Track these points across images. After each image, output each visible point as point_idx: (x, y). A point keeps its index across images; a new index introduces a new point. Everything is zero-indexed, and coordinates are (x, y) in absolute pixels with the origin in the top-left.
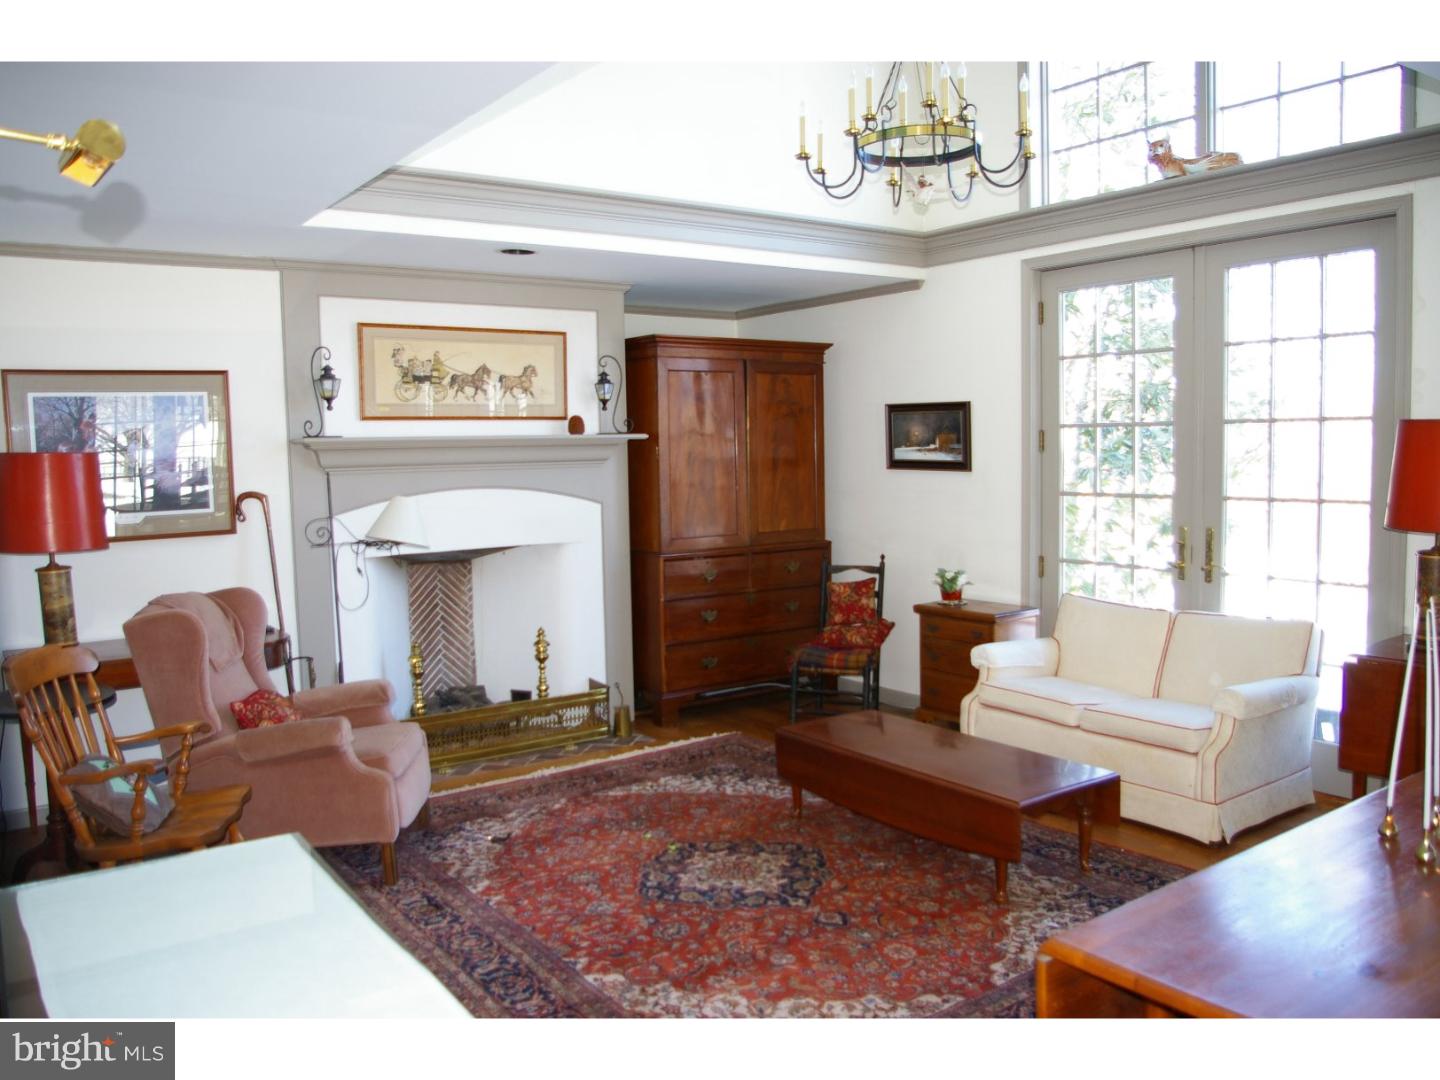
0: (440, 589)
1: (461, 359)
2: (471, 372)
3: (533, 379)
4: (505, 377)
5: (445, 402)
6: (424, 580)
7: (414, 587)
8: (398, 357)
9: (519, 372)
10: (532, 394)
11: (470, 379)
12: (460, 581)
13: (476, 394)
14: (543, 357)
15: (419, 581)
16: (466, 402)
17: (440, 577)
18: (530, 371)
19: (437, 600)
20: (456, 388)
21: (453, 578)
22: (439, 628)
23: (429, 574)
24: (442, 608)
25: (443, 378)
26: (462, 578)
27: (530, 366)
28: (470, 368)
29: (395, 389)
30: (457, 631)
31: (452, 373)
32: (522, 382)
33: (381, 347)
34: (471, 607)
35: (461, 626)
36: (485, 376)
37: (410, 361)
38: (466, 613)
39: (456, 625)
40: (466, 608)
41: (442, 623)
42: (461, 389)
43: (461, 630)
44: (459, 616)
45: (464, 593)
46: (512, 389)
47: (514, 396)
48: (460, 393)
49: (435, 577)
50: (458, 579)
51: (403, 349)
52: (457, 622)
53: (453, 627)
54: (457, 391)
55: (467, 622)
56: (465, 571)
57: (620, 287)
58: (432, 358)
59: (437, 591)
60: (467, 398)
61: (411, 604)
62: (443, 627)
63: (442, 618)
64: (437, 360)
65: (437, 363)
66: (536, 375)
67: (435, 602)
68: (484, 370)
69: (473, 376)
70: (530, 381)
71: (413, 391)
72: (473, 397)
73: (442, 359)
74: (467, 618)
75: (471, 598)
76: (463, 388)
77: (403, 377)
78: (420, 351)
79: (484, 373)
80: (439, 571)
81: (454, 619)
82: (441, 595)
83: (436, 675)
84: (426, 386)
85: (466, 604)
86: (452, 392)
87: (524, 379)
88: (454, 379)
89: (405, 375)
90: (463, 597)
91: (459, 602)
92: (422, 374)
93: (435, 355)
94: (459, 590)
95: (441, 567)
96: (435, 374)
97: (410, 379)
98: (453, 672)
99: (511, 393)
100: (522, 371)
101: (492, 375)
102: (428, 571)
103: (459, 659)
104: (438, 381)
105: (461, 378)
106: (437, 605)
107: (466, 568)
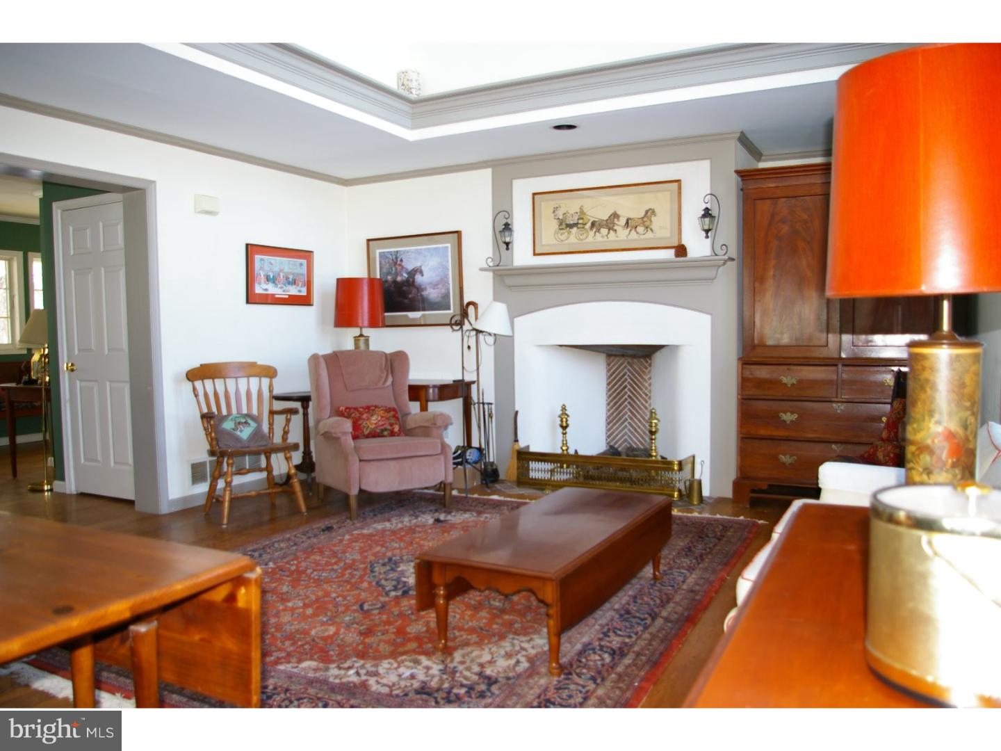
0: (629, 376)
1: (599, 209)
2: (605, 217)
3: (653, 219)
4: (630, 219)
5: (587, 240)
6: (617, 368)
7: (610, 373)
8: (556, 212)
9: (642, 214)
10: (651, 230)
11: (605, 223)
12: (643, 372)
13: (608, 233)
14: (661, 202)
15: (614, 369)
16: (601, 239)
17: (629, 367)
18: (650, 213)
19: (626, 383)
20: (594, 231)
21: (637, 369)
22: (626, 403)
23: (621, 365)
24: (629, 390)
25: (586, 224)
26: (644, 369)
27: (650, 209)
28: (604, 215)
29: (554, 234)
30: (639, 407)
31: (592, 220)
32: (644, 222)
33: (546, 207)
34: (650, 391)
35: (642, 404)
36: (616, 220)
37: (564, 214)
38: (646, 395)
39: (638, 402)
40: (646, 391)
41: (629, 400)
42: (598, 231)
43: (642, 407)
44: (641, 396)
45: (645, 380)
46: (636, 227)
47: (637, 233)
48: (597, 233)
49: (625, 367)
50: (641, 369)
51: (560, 207)
52: (639, 401)
53: (637, 404)
54: (595, 233)
55: (647, 402)
56: (647, 365)
57: (733, 135)
58: (578, 211)
59: (626, 377)
60: (602, 237)
61: (608, 384)
62: (629, 403)
63: (629, 396)
64: (582, 212)
65: (582, 213)
66: (655, 215)
67: (624, 385)
68: (615, 215)
69: (607, 220)
70: (651, 221)
71: (566, 234)
72: (607, 235)
73: (585, 211)
74: (647, 398)
75: (650, 385)
76: (599, 230)
77: (559, 226)
78: (571, 207)
79: (614, 217)
80: (628, 363)
81: (637, 398)
82: (629, 380)
83: (623, 436)
84: (574, 230)
85: (646, 388)
86: (592, 233)
87: (645, 219)
88: (593, 224)
89: (561, 224)
90: (644, 383)
91: (641, 387)
92: (572, 222)
93: (580, 209)
94: (642, 378)
95: (630, 360)
96: (580, 221)
97: (564, 226)
98: (636, 437)
99: (636, 230)
100: (644, 213)
101: (621, 218)
102: (621, 361)
103: (639, 427)
104: (582, 226)
105: (597, 223)
106: (626, 387)
107: (647, 362)
